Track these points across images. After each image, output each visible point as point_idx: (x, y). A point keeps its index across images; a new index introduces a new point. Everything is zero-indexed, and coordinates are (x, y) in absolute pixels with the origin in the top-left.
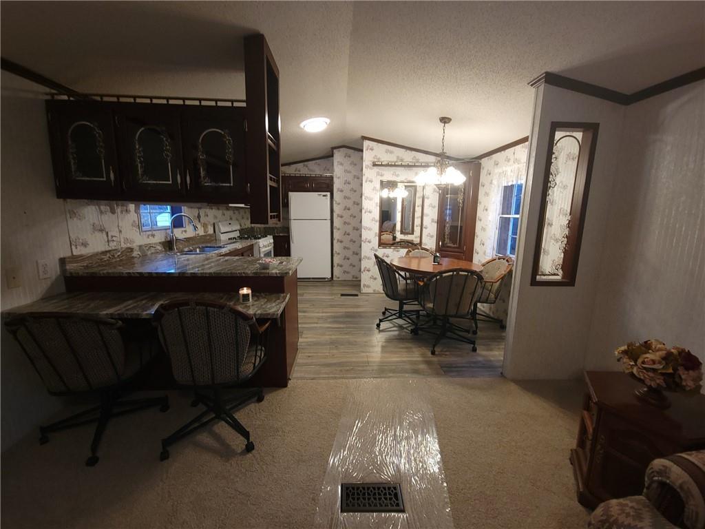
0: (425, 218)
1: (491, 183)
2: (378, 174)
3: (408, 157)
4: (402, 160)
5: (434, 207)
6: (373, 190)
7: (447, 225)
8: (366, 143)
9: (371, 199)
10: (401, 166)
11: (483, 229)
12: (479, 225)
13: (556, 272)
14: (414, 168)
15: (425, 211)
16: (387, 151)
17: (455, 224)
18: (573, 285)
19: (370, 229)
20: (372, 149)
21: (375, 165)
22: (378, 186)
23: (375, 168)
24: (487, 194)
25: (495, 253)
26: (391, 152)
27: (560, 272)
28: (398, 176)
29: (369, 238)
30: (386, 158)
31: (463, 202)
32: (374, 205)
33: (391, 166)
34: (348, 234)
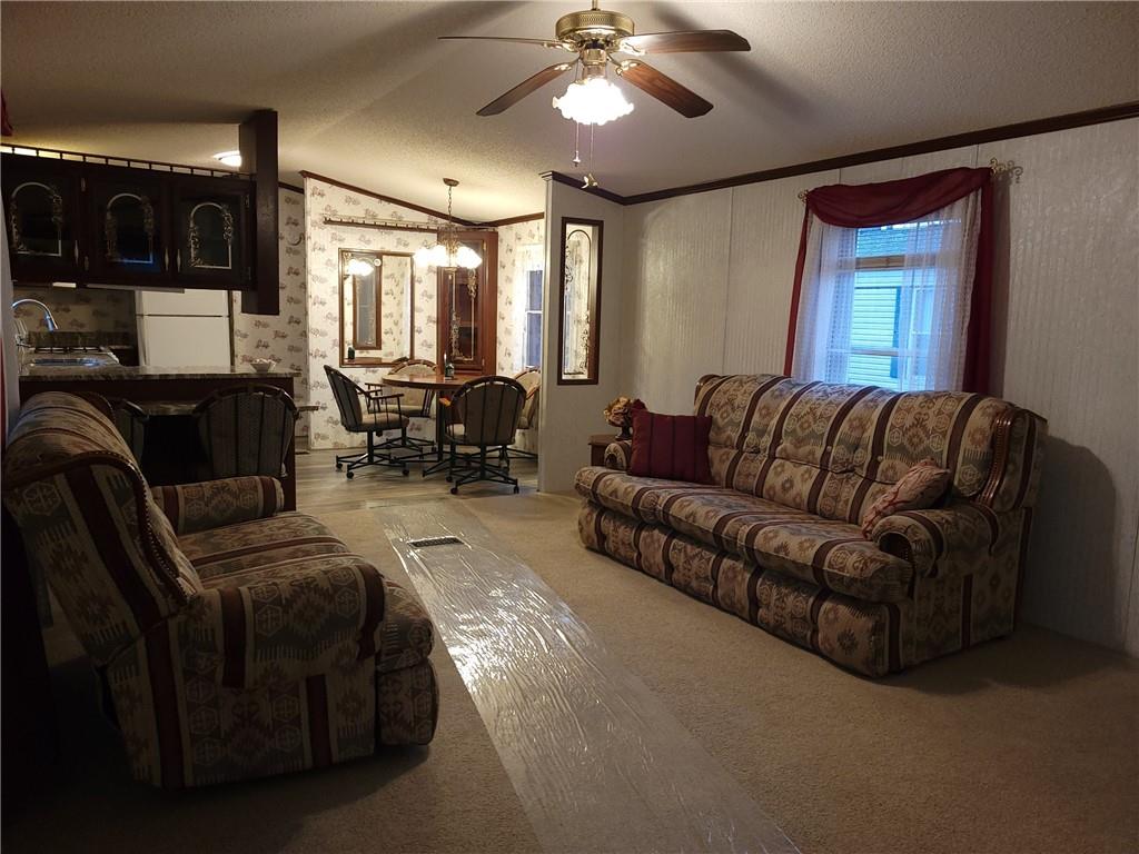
0: (416, 314)
1: (513, 264)
2: (334, 237)
3: (385, 212)
4: (374, 217)
5: (431, 297)
6: (327, 264)
7: (454, 327)
8: (310, 184)
9: (323, 281)
10: (374, 226)
11: (508, 332)
12: (501, 326)
13: (581, 370)
14: (395, 232)
15: (417, 304)
16: (348, 200)
17: (466, 324)
18: (597, 383)
19: (324, 334)
20: (322, 195)
21: (328, 222)
22: (335, 257)
23: (329, 226)
24: (509, 280)
25: (525, 365)
26: (356, 202)
27: (586, 372)
28: (368, 242)
29: (322, 350)
30: (346, 211)
31: (476, 291)
32: (329, 290)
33: (358, 225)
34: (266, 347)
